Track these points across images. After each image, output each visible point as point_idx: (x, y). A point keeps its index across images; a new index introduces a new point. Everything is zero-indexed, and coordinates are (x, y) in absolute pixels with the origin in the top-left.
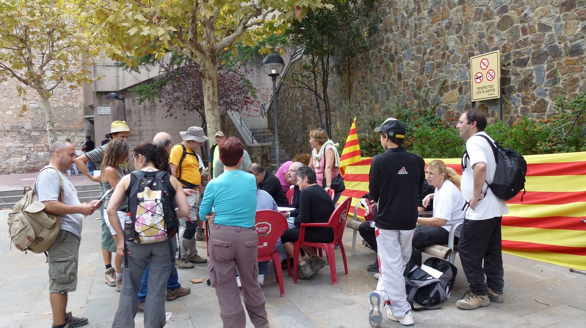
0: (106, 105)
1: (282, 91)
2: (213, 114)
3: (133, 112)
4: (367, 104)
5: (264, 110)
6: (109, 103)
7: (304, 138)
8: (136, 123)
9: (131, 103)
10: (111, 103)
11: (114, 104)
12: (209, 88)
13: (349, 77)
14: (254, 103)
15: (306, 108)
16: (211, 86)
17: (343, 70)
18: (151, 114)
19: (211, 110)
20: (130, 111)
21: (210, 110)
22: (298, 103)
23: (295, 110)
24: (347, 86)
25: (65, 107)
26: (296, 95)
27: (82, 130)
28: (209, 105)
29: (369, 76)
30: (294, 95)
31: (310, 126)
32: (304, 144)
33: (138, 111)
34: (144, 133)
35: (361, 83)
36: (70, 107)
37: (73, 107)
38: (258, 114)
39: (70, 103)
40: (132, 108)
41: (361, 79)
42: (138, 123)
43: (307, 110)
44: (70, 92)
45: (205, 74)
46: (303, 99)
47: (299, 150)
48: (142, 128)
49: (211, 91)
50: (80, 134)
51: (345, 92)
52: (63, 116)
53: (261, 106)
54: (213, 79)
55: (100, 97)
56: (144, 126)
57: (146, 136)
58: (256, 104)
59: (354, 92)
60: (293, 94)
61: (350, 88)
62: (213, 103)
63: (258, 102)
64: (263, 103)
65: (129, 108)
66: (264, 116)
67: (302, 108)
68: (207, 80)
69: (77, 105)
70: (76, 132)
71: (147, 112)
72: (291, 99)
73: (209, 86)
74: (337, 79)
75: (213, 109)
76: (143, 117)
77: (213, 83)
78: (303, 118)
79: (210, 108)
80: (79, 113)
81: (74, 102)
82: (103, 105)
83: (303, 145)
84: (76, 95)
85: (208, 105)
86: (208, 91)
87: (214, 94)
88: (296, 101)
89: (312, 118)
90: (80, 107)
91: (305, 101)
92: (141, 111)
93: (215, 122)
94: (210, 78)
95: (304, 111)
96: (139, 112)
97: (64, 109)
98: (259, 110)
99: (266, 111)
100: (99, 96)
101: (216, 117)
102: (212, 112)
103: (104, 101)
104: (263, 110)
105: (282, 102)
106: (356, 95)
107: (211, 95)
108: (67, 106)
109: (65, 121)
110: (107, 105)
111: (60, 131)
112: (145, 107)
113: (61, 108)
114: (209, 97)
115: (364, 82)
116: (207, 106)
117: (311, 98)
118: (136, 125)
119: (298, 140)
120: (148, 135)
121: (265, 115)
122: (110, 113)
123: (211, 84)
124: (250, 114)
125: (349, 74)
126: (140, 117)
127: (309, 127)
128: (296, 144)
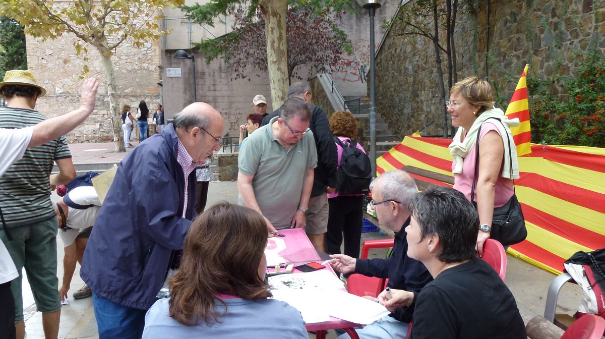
0: (176, 65)
1: (386, 47)
2: (279, 69)
3: (207, 74)
4: (518, 57)
5: (364, 73)
6: (179, 63)
7: (414, 108)
8: (209, 87)
9: (204, 63)
10: (182, 63)
11: (185, 65)
12: (273, 29)
13: (489, 17)
14: (352, 64)
15: (419, 67)
16: (275, 26)
17: (479, 7)
18: (227, 77)
19: (276, 61)
20: (203, 74)
21: (274, 62)
22: (408, 61)
23: (403, 72)
24: (485, 31)
25: (139, 70)
26: (405, 51)
27: (158, 96)
28: (274, 55)
29: (524, 11)
30: (403, 51)
31: (423, 92)
32: (413, 116)
33: (212, 74)
34: (219, 100)
35: (508, 24)
36: (146, 69)
37: (147, 69)
38: (356, 78)
39: (145, 65)
40: (206, 70)
41: (509, 18)
42: (212, 88)
43: (420, 70)
44: (145, 52)
45: (267, 7)
46: (414, 55)
47: (406, 125)
48: (217, 93)
49: (276, 34)
50: (155, 101)
51: (480, 40)
52: (138, 80)
53: (360, 68)
54: (280, 16)
55: (170, 57)
56: (218, 91)
57: (221, 104)
58: (354, 66)
59: (496, 39)
60: (401, 50)
61: (490, 34)
62: (278, 52)
63: (356, 63)
64: (362, 64)
65: (202, 69)
66: (364, 81)
67: (413, 68)
68: (271, 16)
69: (152, 68)
70: (151, 98)
71: (223, 75)
72: (399, 56)
73: (273, 26)
74: (468, 22)
75: (278, 61)
76: (218, 81)
77: (279, 22)
78: (414, 81)
79: (275, 60)
80: (154, 76)
81: (149, 63)
82: (173, 66)
83: (412, 119)
84: (152, 56)
85: (271, 55)
86: (272, 33)
87: (280, 39)
88: (405, 58)
89: (427, 81)
90: (156, 70)
91: (417, 58)
92: (216, 74)
93: (282, 80)
94: (275, 14)
95: (416, 72)
96: (214, 75)
97: (139, 72)
98: (358, 73)
99: (366, 74)
100: (169, 55)
101: (283, 73)
102: (277, 66)
103: (174, 61)
104: (362, 73)
105: (386, 61)
106: (498, 44)
107: (276, 40)
108: (142, 69)
109: (139, 85)
110: (178, 66)
111: (134, 96)
112: (220, 68)
113: (135, 71)
114: (273, 42)
115: (515, 21)
116: (271, 57)
117: (427, 52)
118: (210, 90)
119: (406, 111)
120: (223, 102)
121: (365, 79)
122: (181, 76)
123: (276, 23)
124: (347, 78)
125: (489, 12)
126: (215, 80)
127: (421, 94)
128: (402, 117)
